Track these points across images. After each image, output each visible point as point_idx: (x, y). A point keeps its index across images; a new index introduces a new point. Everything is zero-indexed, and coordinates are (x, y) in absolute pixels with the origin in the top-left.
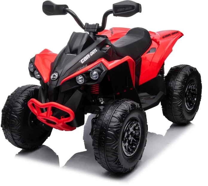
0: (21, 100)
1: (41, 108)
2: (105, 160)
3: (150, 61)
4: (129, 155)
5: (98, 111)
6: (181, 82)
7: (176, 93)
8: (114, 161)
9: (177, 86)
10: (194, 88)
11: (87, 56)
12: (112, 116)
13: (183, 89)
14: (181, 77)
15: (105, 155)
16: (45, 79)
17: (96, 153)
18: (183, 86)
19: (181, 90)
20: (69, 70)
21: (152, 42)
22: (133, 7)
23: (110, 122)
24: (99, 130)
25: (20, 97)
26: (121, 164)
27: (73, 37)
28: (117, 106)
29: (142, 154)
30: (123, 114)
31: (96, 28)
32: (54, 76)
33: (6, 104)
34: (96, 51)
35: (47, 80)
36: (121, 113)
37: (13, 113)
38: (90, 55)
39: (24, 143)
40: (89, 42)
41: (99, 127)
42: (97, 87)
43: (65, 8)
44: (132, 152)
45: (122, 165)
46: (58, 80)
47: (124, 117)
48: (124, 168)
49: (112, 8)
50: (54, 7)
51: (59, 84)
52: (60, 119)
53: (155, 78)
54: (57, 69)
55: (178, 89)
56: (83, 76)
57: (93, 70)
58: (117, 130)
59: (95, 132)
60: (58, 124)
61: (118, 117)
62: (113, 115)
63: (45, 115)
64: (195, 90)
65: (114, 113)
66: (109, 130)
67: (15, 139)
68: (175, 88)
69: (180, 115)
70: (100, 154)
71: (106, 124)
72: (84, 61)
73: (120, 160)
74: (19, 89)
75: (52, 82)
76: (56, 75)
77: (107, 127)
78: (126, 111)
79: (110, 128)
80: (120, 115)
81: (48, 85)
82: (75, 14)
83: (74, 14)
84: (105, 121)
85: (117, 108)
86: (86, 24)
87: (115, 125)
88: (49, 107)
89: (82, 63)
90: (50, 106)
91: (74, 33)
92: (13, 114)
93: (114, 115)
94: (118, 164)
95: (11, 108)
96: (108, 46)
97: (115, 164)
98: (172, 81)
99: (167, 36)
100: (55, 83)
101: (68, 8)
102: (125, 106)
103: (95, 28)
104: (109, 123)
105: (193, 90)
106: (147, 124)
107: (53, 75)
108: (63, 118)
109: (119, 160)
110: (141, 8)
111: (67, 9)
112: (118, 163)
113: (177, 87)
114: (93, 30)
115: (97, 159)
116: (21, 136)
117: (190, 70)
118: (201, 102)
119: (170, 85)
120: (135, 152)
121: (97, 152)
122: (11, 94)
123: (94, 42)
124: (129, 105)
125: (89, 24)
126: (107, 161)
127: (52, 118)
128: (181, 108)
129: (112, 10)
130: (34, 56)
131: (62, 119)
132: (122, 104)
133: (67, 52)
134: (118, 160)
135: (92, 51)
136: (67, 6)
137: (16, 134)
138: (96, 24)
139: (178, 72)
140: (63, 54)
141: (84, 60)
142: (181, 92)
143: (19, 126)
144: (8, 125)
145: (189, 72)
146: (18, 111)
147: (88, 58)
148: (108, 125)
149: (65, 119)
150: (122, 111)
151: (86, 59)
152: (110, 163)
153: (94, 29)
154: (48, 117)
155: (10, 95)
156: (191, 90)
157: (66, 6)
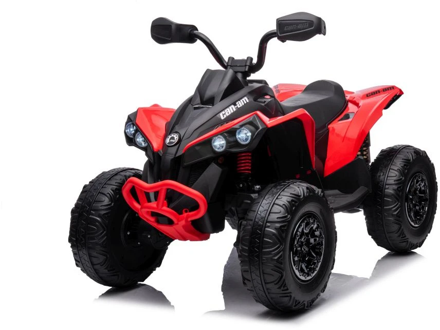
0: (109, 190)
1: (145, 192)
2: (260, 283)
3: (343, 135)
4: (302, 278)
5: (249, 202)
6: (399, 170)
7: (390, 191)
8: (275, 282)
9: (390, 178)
10: (423, 188)
11: (230, 107)
12: (274, 204)
13: (401, 184)
14: (398, 164)
15: (261, 271)
16: (156, 145)
17: (244, 271)
18: (401, 179)
19: (398, 186)
20: (199, 129)
21: (347, 105)
22: (310, 23)
23: (270, 213)
24: (250, 227)
25: (106, 186)
26: (287, 289)
27: (206, 77)
28: (282, 188)
29: (327, 282)
30: (292, 201)
31: (248, 64)
32: (173, 138)
33: (80, 199)
34: (248, 101)
35: (158, 147)
36: (290, 199)
37: (94, 212)
38: (236, 107)
39: (112, 270)
40: (234, 87)
41: (251, 223)
42: (247, 157)
43: (191, 30)
44: (308, 275)
45: (291, 293)
46: (179, 145)
47: (294, 205)
48: (294, 298)
49: (275, 28)
50: (173, 27)
51: (180, 153)
52: (181, 213)
53: (352, 162)
54: (177, 128)
55: (393, 183)
56: (225, 137)
57: (241, 126)
58: (281, 227)
59: (243, 233)
60: (178, 224)
61: (283, 205)
62: (275, 202)
63: (155, 205)
64: (424, 192)
65: (277, 198)
66: (268, 227)
67: (95, 263)
68: (389, 182)
69: (398, 232)
70: (253, 278)
71: (260, 225)
72: (225, 116)
73: (286, 281)
74: (104, 173)
75: (167, 149)
76: (176, 137)
77: (265, 222)
78: (297, 196)
79: (269, 222)
80: (288, 202)
81: (161, 155)
82: (210, 41)
83: (208, 41)
84: (260, 212)
85: (283, 191)
86: (229, 58)
87: (278, 218)
88: (161, 189)
89: (222, 118)
90: (165, 188)
91: (208, 71)
92: (93, 215)
93: (277, 202)
94: (282, 288)
95: (90, 204)
96: (268, 97)
97: (278, 288)
98: (381, 170)
99: (374, 94)
100: (173, 150)
101: (197, 30)
102: (297, 188)
103: (246, 66)
104: (267, 215)
105: (421, 191)
106: (336, 230)
107: (170, 137)
108: (186, 212)
109: (284, 280)
110: (325, 27)
111: (195, 32)
112: (284, 287)
113: (391, 181)
114: (242, 69)
115: (246, 281)
116: (107, 256)
117: (415, 152)
118: (436, 216)
119: (380, 176)
120: (314, 274)
121: (247, 268)
122: (90, 182)
123: (244, 87)
124: (304, 187)
125: (235, 58)
126: (264, 284)
127: (166, 211)
128: (400, 218)
129: (276, 31)
130: (136, 110)
131: (185, 214)
132: (291, 185)
133: (195, 103)
134: (282, 280)
135: (239, 100)
136: (196, 28)
137: (97, 253)
138: (248, 58)
139: (393, 155)
140: (188, 105)
141: (225, 114)
142: (398, 188)
143: (103, 237)
144: (82, 236)
145: (412, 155)
146: (103, 210)
147: (232, 112)
148: (266, 218)
149: (190, 213)
150: (291, 195)
151: (230, 113)
152: (269, 286)
153: (244, 67)
154: (160, 208)
155: (88, 183)
156: (418, 192)
157: (194, 28)
